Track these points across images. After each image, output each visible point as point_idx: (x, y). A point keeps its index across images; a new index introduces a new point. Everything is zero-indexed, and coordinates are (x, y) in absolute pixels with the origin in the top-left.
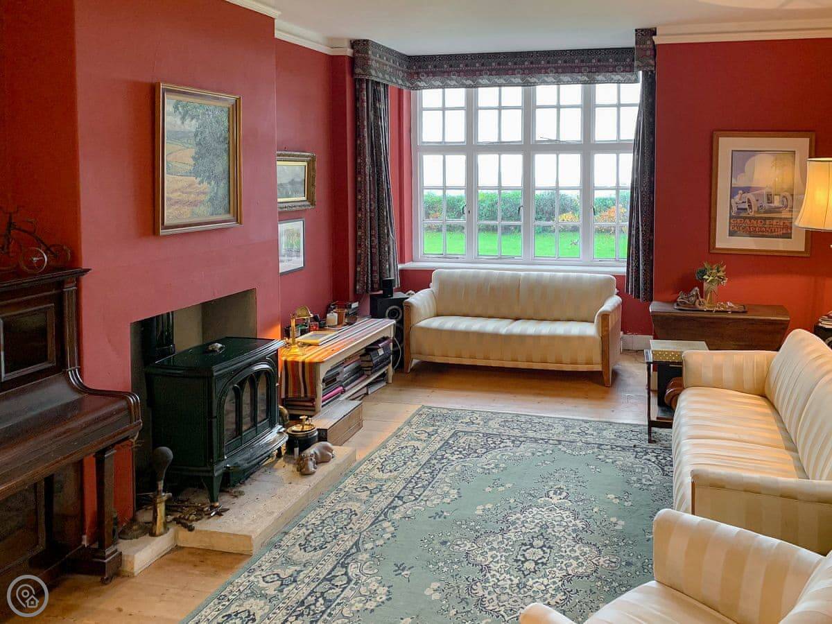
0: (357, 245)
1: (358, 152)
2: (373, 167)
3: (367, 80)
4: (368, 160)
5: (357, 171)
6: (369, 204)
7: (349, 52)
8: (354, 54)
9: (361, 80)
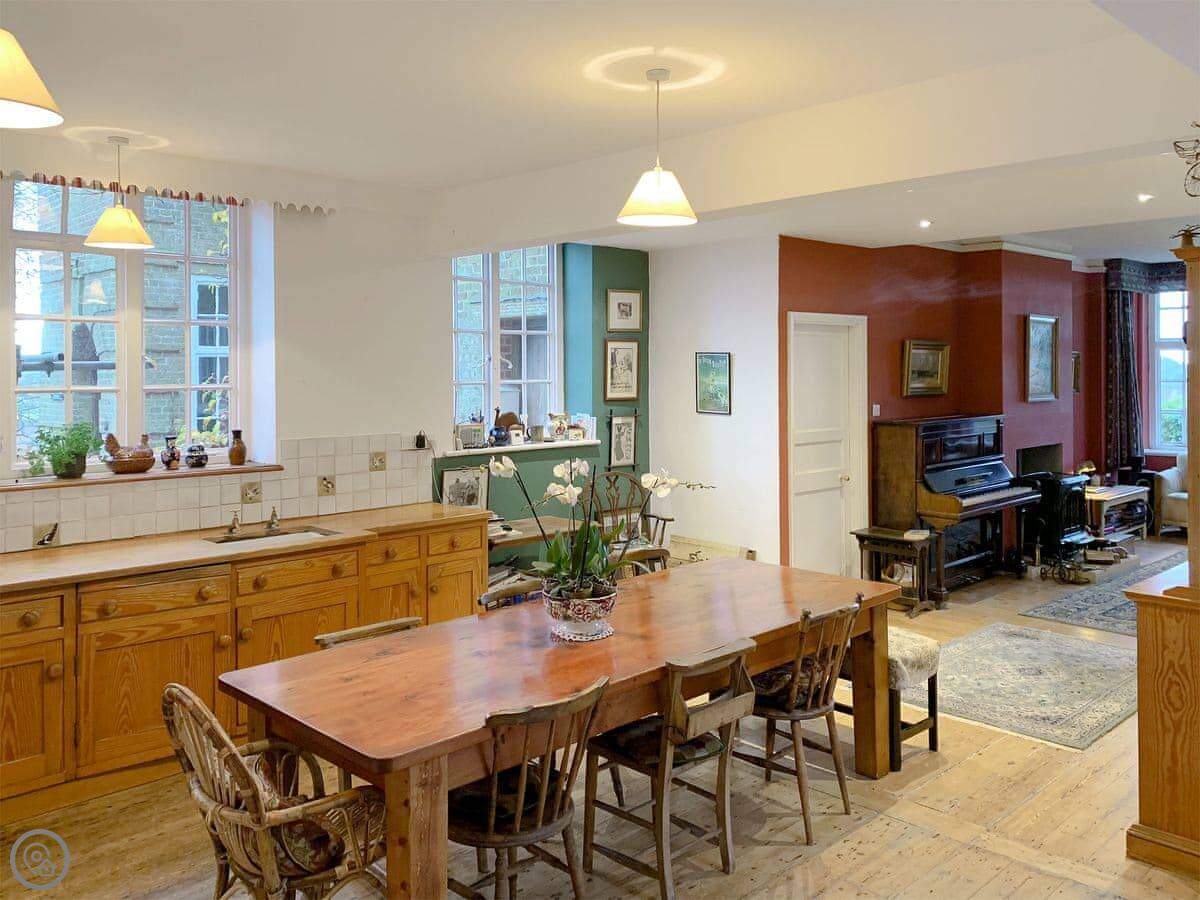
0: (1108, 426)
1: (1110, 349)
2: (1123, 361)
3: (1118, 292)
4: (1118, 356)
5: (1109, 365)
6: (1119, 393)
7: (1104, 269)
8: (1107, 271)
9: (1113, 292)
